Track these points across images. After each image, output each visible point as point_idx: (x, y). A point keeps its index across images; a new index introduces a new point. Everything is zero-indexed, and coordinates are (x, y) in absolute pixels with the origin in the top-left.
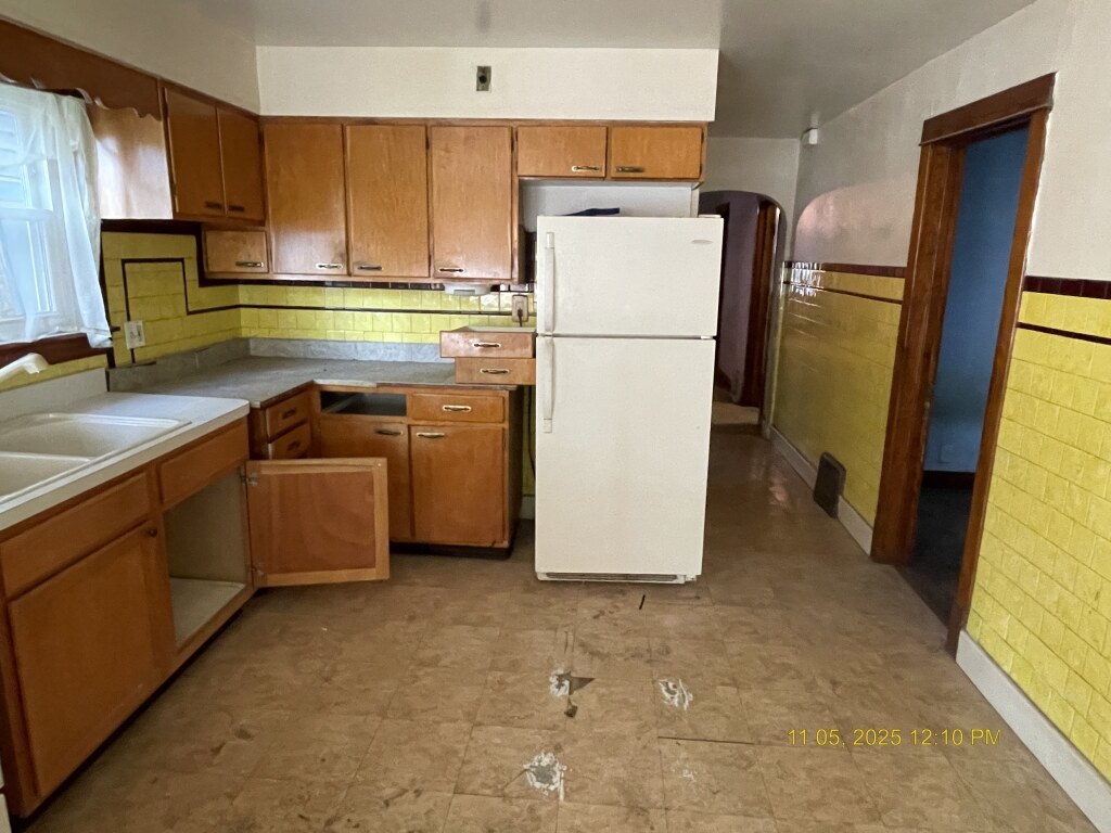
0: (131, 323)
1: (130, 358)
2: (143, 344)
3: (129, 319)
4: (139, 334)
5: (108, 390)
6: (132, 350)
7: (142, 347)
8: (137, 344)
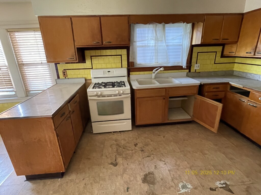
0: (197, 64)
1: (195, 71)
2: (199, 68)
3: (196, 64)
4: (198, 67)
5: (187, 76)
6: (196, 70)
7: (199, 69)
8: (197, 68)
